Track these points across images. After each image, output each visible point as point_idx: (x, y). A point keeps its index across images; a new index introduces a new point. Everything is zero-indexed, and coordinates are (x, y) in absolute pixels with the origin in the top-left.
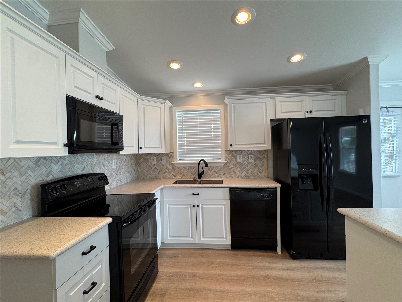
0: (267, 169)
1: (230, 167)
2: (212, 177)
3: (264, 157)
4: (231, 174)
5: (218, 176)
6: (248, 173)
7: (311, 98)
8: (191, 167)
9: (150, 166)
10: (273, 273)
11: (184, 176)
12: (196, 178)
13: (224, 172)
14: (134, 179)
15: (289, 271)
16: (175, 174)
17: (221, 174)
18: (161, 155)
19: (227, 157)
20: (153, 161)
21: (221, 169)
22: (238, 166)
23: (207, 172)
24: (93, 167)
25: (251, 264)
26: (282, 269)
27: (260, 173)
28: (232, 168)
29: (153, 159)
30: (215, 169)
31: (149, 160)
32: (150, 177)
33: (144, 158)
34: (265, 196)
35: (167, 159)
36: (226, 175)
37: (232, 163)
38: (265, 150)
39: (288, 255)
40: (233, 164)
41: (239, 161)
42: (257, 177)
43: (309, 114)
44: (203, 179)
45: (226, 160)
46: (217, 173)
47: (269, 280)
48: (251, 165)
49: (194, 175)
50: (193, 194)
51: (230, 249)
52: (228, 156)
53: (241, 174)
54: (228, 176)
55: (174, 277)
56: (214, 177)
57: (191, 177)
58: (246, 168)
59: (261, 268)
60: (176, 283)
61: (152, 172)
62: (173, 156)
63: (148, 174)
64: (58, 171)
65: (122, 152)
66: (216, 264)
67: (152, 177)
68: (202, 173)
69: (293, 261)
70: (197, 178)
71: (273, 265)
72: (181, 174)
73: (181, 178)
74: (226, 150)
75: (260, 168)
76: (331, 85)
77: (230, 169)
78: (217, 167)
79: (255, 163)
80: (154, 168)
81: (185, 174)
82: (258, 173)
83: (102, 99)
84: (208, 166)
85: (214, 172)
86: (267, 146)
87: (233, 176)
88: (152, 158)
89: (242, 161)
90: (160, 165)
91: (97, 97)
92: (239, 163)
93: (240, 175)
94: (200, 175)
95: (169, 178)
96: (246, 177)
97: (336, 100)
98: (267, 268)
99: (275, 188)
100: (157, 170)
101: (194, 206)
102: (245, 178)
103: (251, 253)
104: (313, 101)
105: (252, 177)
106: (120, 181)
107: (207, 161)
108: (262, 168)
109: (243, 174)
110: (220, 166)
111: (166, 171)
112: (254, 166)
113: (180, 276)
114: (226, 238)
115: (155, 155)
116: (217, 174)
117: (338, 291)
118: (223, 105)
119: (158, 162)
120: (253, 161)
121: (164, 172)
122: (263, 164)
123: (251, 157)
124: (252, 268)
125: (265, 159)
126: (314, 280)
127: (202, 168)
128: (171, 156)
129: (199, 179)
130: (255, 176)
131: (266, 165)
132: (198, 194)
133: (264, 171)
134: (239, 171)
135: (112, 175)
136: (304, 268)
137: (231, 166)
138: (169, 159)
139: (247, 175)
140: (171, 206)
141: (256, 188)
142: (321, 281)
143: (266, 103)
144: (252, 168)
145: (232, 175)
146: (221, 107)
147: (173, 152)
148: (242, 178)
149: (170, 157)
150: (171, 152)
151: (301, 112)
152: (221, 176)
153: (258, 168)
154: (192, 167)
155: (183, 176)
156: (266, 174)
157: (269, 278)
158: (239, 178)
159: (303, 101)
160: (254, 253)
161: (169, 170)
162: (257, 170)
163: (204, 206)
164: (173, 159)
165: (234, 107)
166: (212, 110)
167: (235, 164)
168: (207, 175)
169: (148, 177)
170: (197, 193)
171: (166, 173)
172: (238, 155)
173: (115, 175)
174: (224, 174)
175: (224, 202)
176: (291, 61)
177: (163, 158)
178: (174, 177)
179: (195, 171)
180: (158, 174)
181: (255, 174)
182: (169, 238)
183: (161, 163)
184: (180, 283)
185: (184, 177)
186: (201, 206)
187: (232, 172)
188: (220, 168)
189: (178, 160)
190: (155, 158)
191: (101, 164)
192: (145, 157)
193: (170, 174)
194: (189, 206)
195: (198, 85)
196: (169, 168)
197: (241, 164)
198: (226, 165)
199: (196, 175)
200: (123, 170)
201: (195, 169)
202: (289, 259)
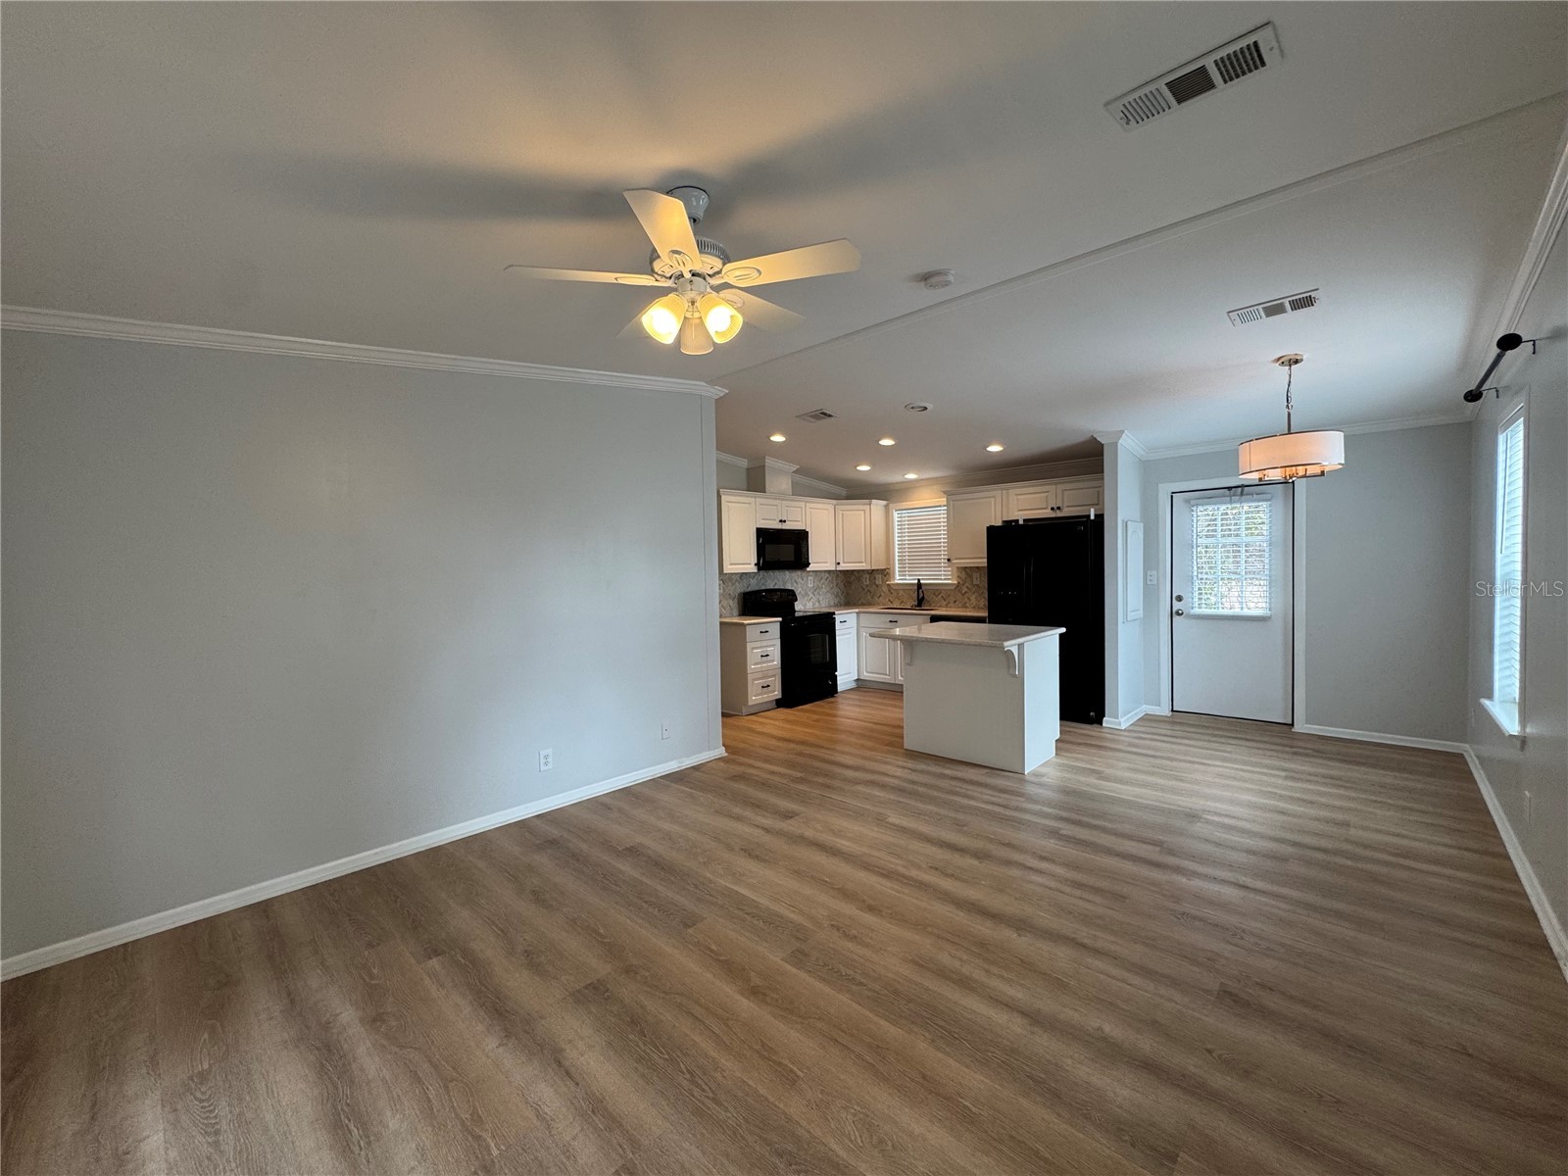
2: (939, 605)
4: (964, 601)
5: (947, 605)
7: (1060, 487)
8: (908, 589)
9: (862, 587)
11: (903, 601)
12: (916, 605)
14: (843, 603)
16: (891, 599)
18: (874, 571)
19: (958, 577)
20: (866, 580)
21: (951, 593)
23: (933, 598)
24: (785, 583)
29: (866, 577)
30: (943, 593)
31: (861, 578)
32: (862, 602)
33: (855, 576)
35: (882, 577)
43: (1058, 511)
44: (926, 606)
46: (945, 600)
50: (891, 621)
52: (960, 575)
53: (979, 602)
56: (941, 606)
57: (909, 601)
58: (985, 594)
61: (864, 596)
62: (890, 573)
63: (860, 599)
64: (754, 584)
65: (808, 569)
67: (865, 602)
68: (922, 599)
73: (899, 604)
77: (963, 595)
78: (945, 590)
80: (867, 589)
83: (784, 522)
85: (941, 599)
88: (864, 576)
90: (874, 585)
91: (781, 521)
94: (920, 602)
100: (870, 591)
104: (1063, 491)
106: (819, 602)
107: (922, 582)
109: (981, 602)
110: (949, 589)
111: (881, 593)
115: (867, 571)
118: (953, 499)
119: (871, 582)
121: (878, 596)
127: (922, 591)
128: (887, 573)
132: (896, 621)
135: (807, 595)
138: (884, 577)
145: (965, 603)
147: (890, 568)
150: (886, 569)
151: (1044, 509)
152: (951, 604)
154: (910, 590)
155: (901, 602)
159: (1052, 492)
161: (885, 593)
164: (890, 578)
165: (954, 505)
166: (940, 506)
168: (932, 602)
169: (860, 602)
172: (974, 573)
173: (812, 595)
174: (955, 602)
176: (989, 451)
177: (877, 576)
178: (890, 604)
179: (915, 596)
180: (872, 598)
182: (865, 674)
183: (875, 583)
185: (903, 604)
187: (966, 600)
189: (898, 579)
190: (868, 576)
191: (790, 580)
192: (857, 575)
193: (885, 599)
196: (884, 589)
198: (957, 589)
201: (915, 591)
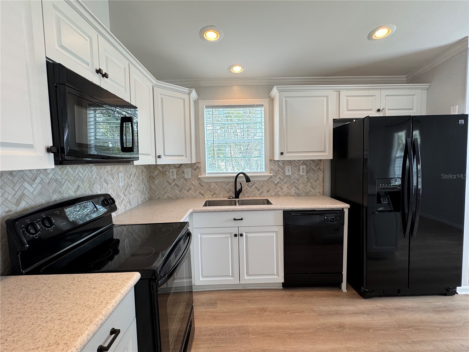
0: (322, 184)
1: (276, 182)
2: (252, 195)
3: (319, 168)
4: (276, 191)
5: (260, 194)
6: (298, 189)
8: (224, 182)
9: (168, 182)
10: (348, 320)
11: (215, 194)
12: (232, 197)
13: (268, 189)
14: (147, 199)
15: (365, 316)
16: (202, 192)
17: (264, 191)
18: (183, 166)
20: (173, 175)
21: (264, 184)
22: (286, 180)
23: (247, 189)
25: (314, 309)
26: (355, 313)
27: (314, 189)
28: (278, 183)
29: (173, 172)
30: (257, 184)
31: (167, 173)
32: (168, 197)
33: (159, 170)
34: (330, 220)
35: (192, 172)
36: (270, 192)
37: (278, 177)
38: (320, 160)
39: (355, 292)
40: (280, 178)
41: (287, 174)
42: (309, 194)
44: (242, 197)
45: (270, 173)
47: (345, 330)
48: (302, 179)
49: (228, 193)
50: (235, 219)
51: (282, 288)
52: (273, 167)
53: (290, 190)
54: (273, 194)
55: (217, 336)
56: (254, 196)
57: (225, 195)
58: (296, 183)
59: (330, 314)
60: (222, 345)
61: (171, 190)
62: (200, 167)
64: (35, 193)
65: (136, 163)
66: (270, 312)
67: (171, 196)
68: (240, 191)
69: (364, 300)
70: (234, 197)
71: (344, 308)
72: (211, 192)
73: (211, 197)
74: (271, 160)
75: (314, 183)
76: (405, 76)
78: (259, 181)
79: (308, 176)
80: (174, 183)
81: (216, 192)
82: (312, 189)
83: (105, 76)
84: (250, 181)
85: (255, 189)
86: (328, 154)
87: (280, 193)
88: (171, 170)
89: (292, 174)
90: (182, 179)
91: (99, 71)
92: (287, 176)
93: (288, 192)
94: (237, 194)
95: (195, 197)
96: (296, 195)
97: (414, 95)
98: (337, 313)
99: (342, 209)
100: (178, 186)
101: (236, 235)
102: (294, 196)
103: (310, 292)
104: (387, 96)
105: (304, 195)
106: (130, 203)
108: (316, 183)
109: (292, 190)
110: (263, 181)
111: (190, 188)
112: (307, 180)
113: (225, 334)
114: (278, 275)
115: (174, 166)
116: (259, 191)
117: (436, 340)
118: (268, 99)
119: (179, 176)
120: (305, 173)
121: (187, 190)
122: (318, 178)
123: (303, 169)
124: (318, 315)
125: (320, 171)
126: (400, 326)
127: (240, 183)
128: (198, 167)
129: (235, 198)
130: (306, 193)
131: (321, 179)
132: (242, 219)
133: (319, 186)
134: (287, 187)
135: (118, 196)
136: (382, 310)
137: (277, 180)
138: (194, 171)
139: (297, 191)
140: (203, 236)
141: (317, 210)
142: (409, 328)
143: (327, 97)
144: (303, 183)
146: (265, 102)
147: (199, 163)
148: (291, 195)
149: (195, 170)
150: (196, 163)
151: (371, 110)
152: (264, 193)
153: (312, 183)
154: (226, 183)
155: (213, 195)
156: (321, 191)
157: (344, 328)
158: (287, 196)
159: (374, 96)
160: (313, 292)
161: (195, 186)
162: (310, 185)
163: (249, 235)
164: (200, 172)
165: (286, 101)
166: (253, 106)
167: (282, 178)
168: (245, 193)
169: (165, 197)
170: (240, 218)
171: (190, 191)
172: (286, 166)
174: (268, 191)
175: (276, 229)
176: (373, 37)
177: (186, 170)
178: (201, 196)
179: (230, 188)
180: (180, 192)
181: (307, 190)
182: (201, 279)
183: (184, 178)
184: (229, 344)
185: (215, 196)
186: (244, 234)
187: (278, 189)
188: (262, 183)
189: (207, 173)
190: (175, 170)
191: (102, 180)
192: (161, 169)
193: (196, 192)
194: (229, 235)
195: (237, 69)
196: (194, 183)
197: (290, 178)
198: (270, 180)
199: (231, 192)
200: (133, 188)
201: (230, 184)
202: (359, 298)
